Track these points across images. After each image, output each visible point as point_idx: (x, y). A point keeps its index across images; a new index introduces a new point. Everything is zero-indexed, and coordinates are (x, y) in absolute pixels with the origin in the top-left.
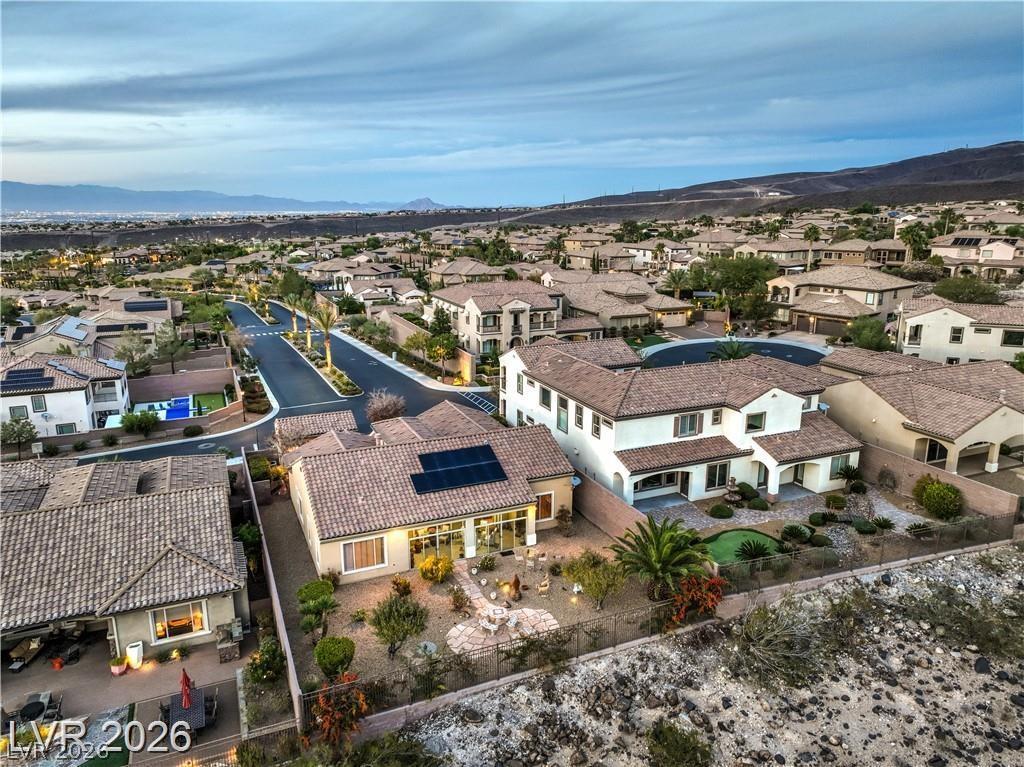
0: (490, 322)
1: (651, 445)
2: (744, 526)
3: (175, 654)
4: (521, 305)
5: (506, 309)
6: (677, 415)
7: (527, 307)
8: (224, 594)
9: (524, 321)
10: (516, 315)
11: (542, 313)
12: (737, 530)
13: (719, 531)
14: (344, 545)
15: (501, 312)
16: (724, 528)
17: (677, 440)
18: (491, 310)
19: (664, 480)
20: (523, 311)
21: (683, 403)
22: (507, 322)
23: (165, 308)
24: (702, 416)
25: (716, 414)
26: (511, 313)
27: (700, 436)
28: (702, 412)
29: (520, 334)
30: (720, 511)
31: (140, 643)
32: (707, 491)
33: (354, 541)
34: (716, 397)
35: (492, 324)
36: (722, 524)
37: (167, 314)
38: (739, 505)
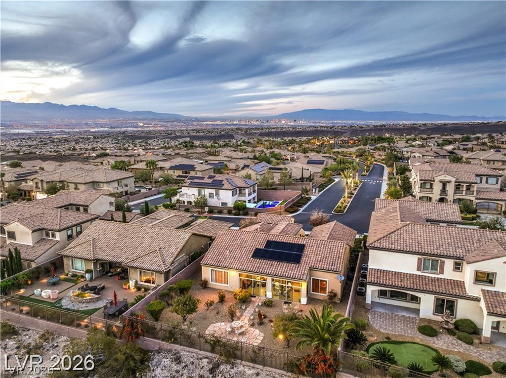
0: (428, 186)
1: (397, 271)
2: (435, 346)
3: (143, 290)
4: (448, 178)
5: (437, 179)
6: (420, 257)
7: (453, 180)
8: (161, 273)
9: (450, 188)
10: (444, 184)
11: (465, 185)
12: (425, 346)
13: (410, 340)
14: (212, 270)
15: (434, 181)
16: (418, 340)
17: (419, 273)
18: (427, 178)
19: (409, 298)
20: (449, 182)
21: (427, 249)
22: (437, 188)
23: (323, 164)
24: (443, 263)
25: (456, 264)
26: (441, 182)
27: (440, 276)
28: (443, 259)
29: (446, 195)
30: (428, 329)
31: (135, 280)
32: (434, 314)
33: (215, 269)
34: (460, 252)
35: (429, 187)
36: (420, 338)
37: (323, 166)
38: (449, 332)
